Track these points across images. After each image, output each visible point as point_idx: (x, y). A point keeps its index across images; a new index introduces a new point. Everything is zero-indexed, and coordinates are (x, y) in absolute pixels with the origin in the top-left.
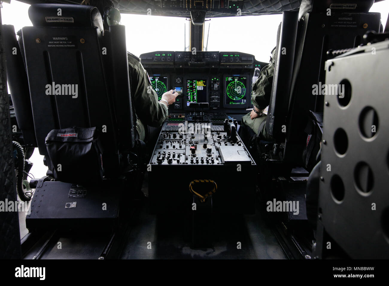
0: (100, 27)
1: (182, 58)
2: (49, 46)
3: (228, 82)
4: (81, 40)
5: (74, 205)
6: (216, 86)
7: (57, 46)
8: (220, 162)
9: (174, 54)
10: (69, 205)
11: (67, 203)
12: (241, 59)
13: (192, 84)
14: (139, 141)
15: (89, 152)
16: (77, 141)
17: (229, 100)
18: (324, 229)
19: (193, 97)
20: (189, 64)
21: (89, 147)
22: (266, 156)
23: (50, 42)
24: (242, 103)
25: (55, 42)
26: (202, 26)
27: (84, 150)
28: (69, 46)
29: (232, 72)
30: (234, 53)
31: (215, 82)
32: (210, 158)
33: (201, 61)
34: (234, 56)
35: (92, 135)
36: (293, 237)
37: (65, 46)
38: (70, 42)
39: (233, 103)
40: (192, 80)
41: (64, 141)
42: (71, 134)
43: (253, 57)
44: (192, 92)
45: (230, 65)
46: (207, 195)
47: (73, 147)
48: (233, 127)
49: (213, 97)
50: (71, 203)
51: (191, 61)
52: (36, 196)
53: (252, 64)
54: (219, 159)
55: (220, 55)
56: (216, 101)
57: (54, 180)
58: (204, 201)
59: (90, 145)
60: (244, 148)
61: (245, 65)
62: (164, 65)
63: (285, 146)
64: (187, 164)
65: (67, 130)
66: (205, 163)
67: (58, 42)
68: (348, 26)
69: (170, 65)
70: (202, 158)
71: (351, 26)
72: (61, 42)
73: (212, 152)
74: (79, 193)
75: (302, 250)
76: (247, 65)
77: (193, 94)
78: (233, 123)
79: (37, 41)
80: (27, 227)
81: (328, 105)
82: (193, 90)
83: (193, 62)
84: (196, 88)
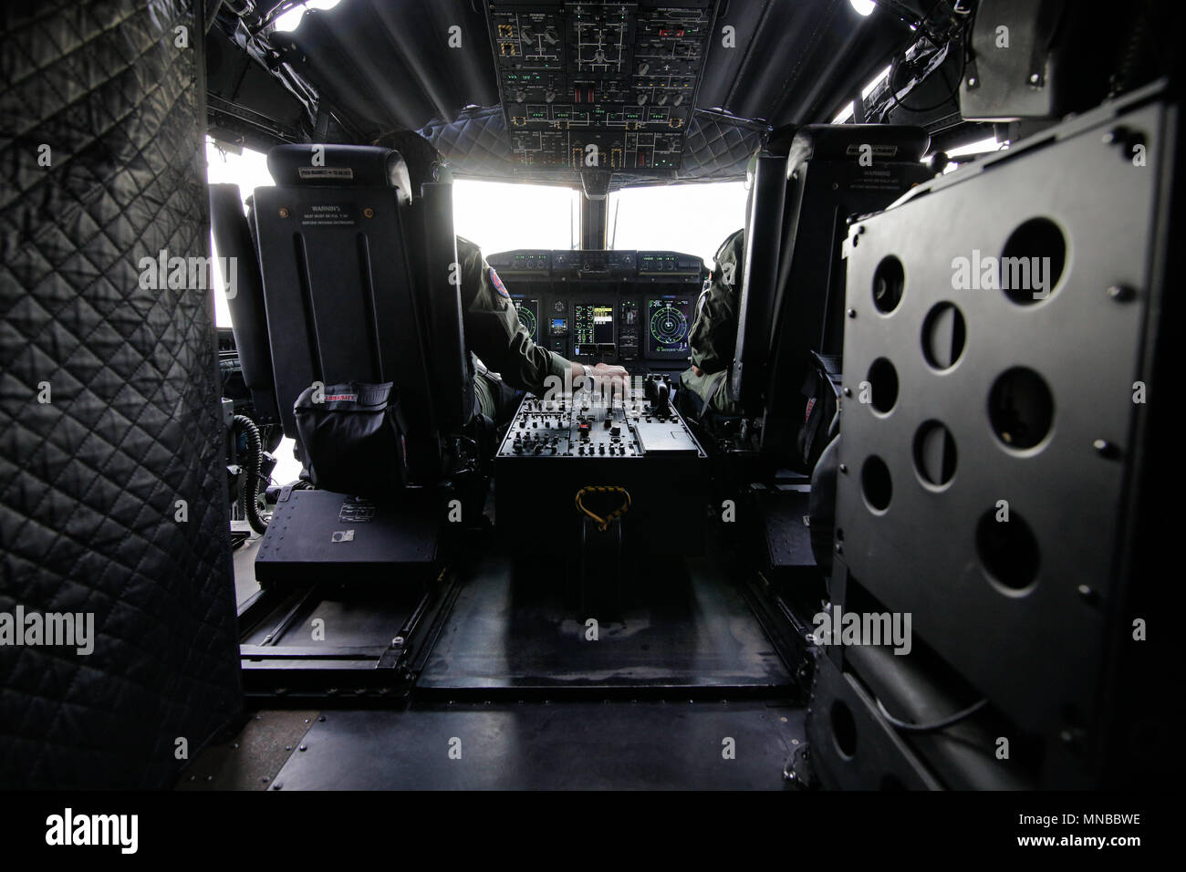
0: (405, 190)
1: (565, 263)
2: (304, 223)
3: (654, 309)
4: (366, 212)
5: (348, 535)
6: (630, 316)
7: (320, 223)
8: (637, 453)
9: (550, 256)
10: (339, 537)
11: (336, 533)
12: (677, 266)
13: (584, 313)
14: (481, 417)
15: (379, 430)
16: (355, 408)
17: (656, 344)
18: (849, 571)
19: (588, 337)
20: (580, 275)
21: (378, 422)
22: (727, 444)
23: (306, 216)
24: (681, 349)
25: (316, 216)
26: (604, 201)
27: (369, 425)
28: (342, 223)
29: (658, 290)
30: (664, 254)
31: (628, 309)
32: (618, 445)
33: (602, 269)
34: (664, 260)
35: (385, 398)
36: (780, 600)
37: (336, 223)
38: (345, 216)
39: (663, 350)
40: (585, 306)
41: (331, 409)
42: (345, 395)
43: (701, 261)
44: (586, 327)
45: (655, 277)
46: (610, 517)
47: (347, 421)
48: (662, 389)
49: (625, 337)
50: (343, 533)
51: (582, 268)
52: (277, 518)
53: (698, 274)
54: (635, 446)
55: (638, 257)
56: (631, 345)
57: (313, 487)
58: (605, 528)
59: (382, 416)
60: (685, 428)
61: (686, 277)
62: (532, 276)
63: (763, 423)
64: (572, 455)
65: (336, 387)
66: (607, 455)
67: (321, 216)
68: (882, 187)
69: (542, 276)
70: (602, 444)
72: (328, 216)
73: (621, 434)
74: (360, 514)
75: (798, 625)
76: (689, 277)
77: (587, 332)
78: (662, 380)
79: (282, 213)
80: (258, 579)
81: (853, 315)
82: (586, 325)
83: (586, 271)
84: (592, 321)
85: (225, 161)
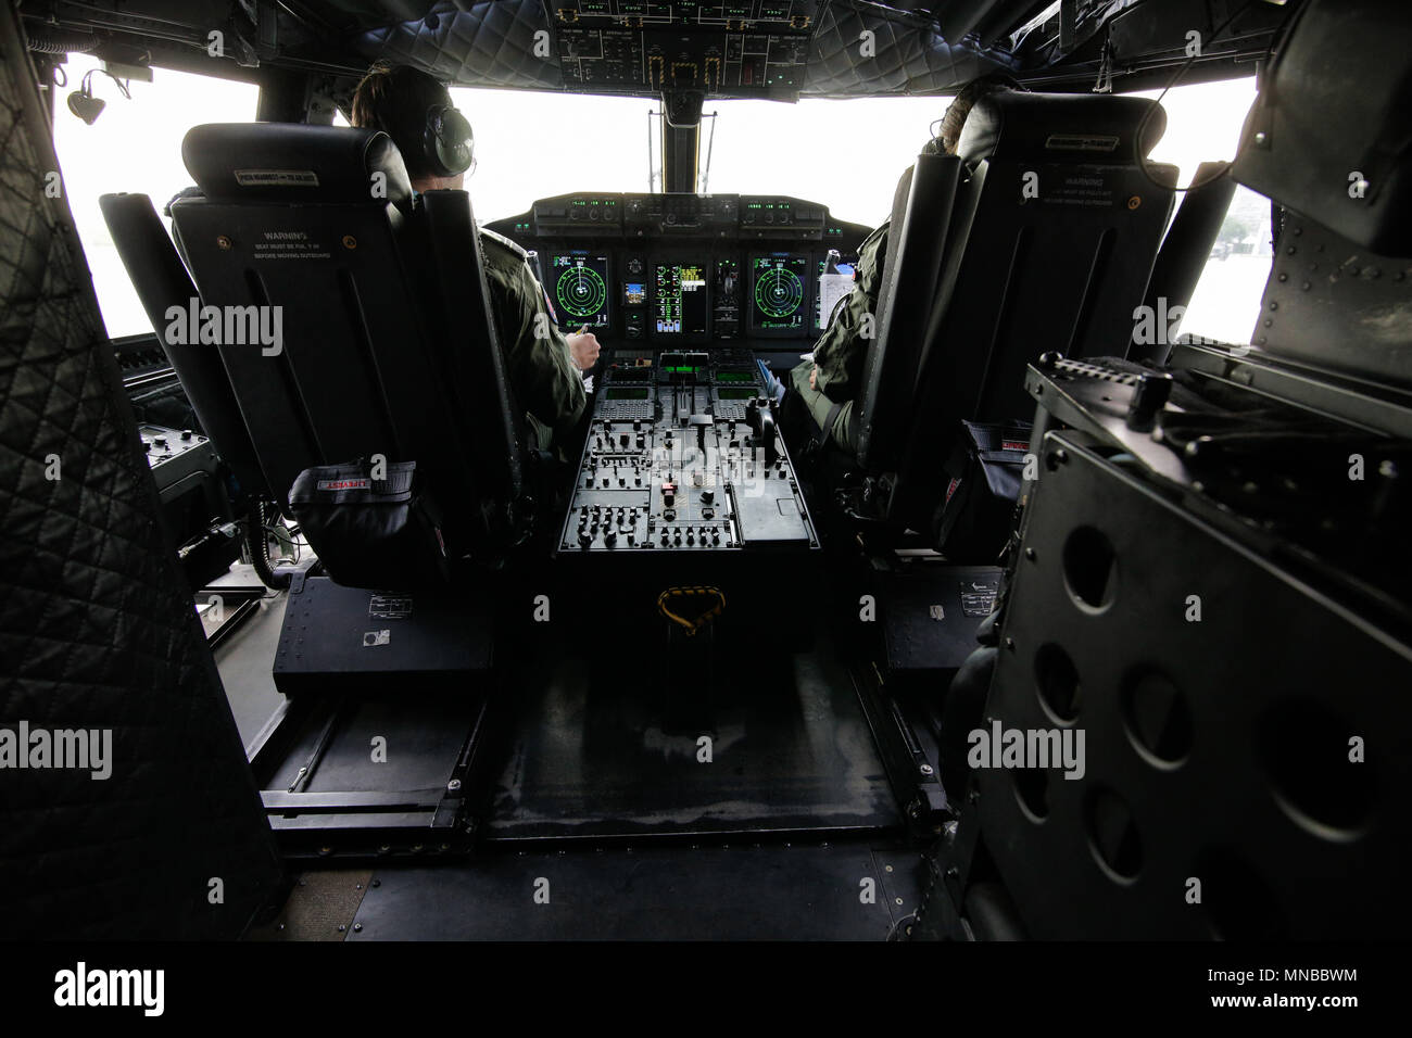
1: (642, 212)
2: (257, 256)
3: (761, 271)
4: (345, 240)
5: (383, 637)
6: (729, 283)
7: (280, 256)
9: (622, 201)
10: (371, 639)
11: (367, 634)
12: (793, 217)
13: (668, 276)
15: (402, 529)
16: (370, 499)
17: (761, 317)
19: (673, 308)
20: (662, 229)
21: (401, 518)
22: (846, 500)
23: (258, 247)
24: (793, 325)
25: (273, 246)
26: (694, 131)
27: (391, 520)
28: (314, 256)
29: (767, 247)
30: (776, 200)
31: (727, 270)
32: (710, 523)
33: (691, 220)
34: (776, 206)
35: (408, 486)
36: (895, 705)
37: (303, 255)
38: (316, 246)
39: (771, 326)
40: (669, 266)
41: (337, 502)
42: (354, 481)
43: (823, 210)
44: (670, 296)
45: (764, 232)
46: (700, 621)
47: (362, 516)
48: (767, 424)
49: (721, 308)
50: (376, 634)
51: (664, 220)
52: (292, 616)
53: (820, 228)
54: (730, 528)
55: (741, 204)
56: (729, 319)
58: (694, 632)
59: (405, 509)
60: (793, 485)
61: (805, 231)
62: (598, 229)
64: (652, 547)
65: (341, 468)
66: (697, 546)
67: (280, 246)
68: (1088, 202)
69: (612, 229)
71: (1097, 203)
72: (290, 246)
73: (715, 501)
74: (395, 609)
75: (914, 747)
76: (808, 232)
77: (673, 301)
78: (767, 407)
79: (222, 243)
80: (280, 691)
82: (672, 292)
83: (671, 224)
84: (679, 288)
85: (129, 97)
